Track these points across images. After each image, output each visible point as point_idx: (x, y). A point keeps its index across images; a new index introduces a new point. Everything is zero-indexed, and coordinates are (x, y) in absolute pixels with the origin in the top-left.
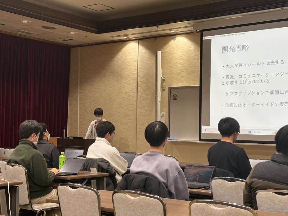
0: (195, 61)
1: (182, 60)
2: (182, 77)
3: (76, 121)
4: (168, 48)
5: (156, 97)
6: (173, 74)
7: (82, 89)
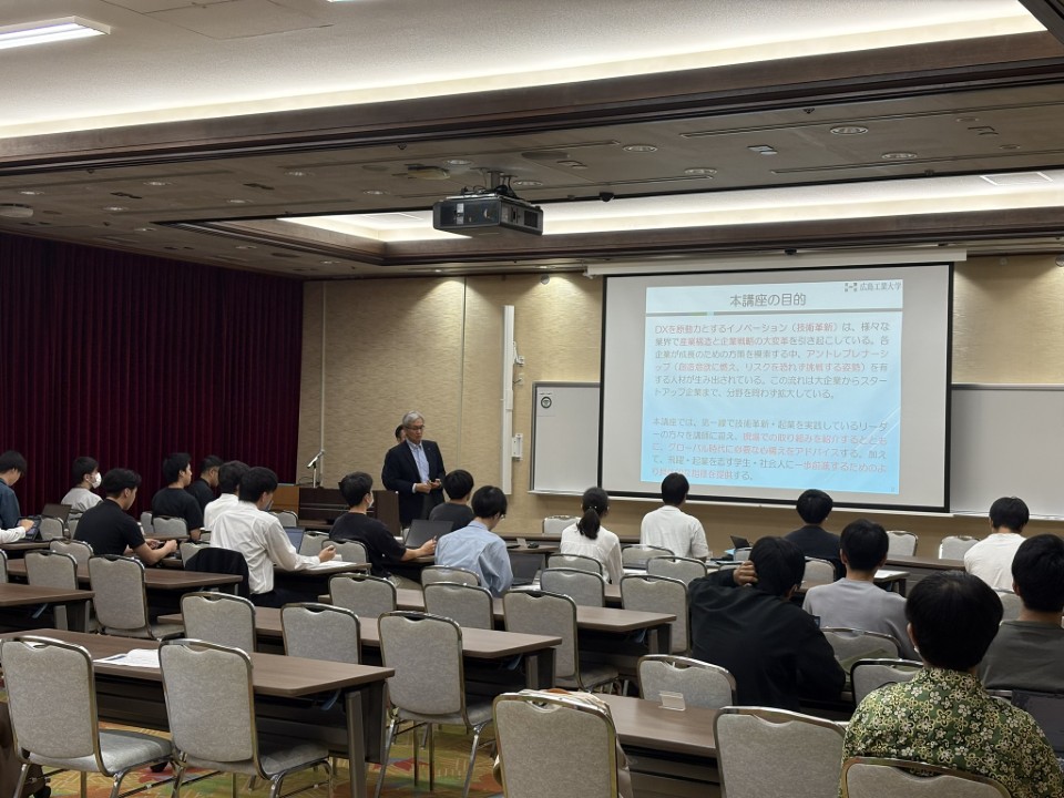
0: (589, 330)
1: (561, 327)
2: (562, 361)
4: (532, 299)
6: (541, 352)
7: (330, 376)
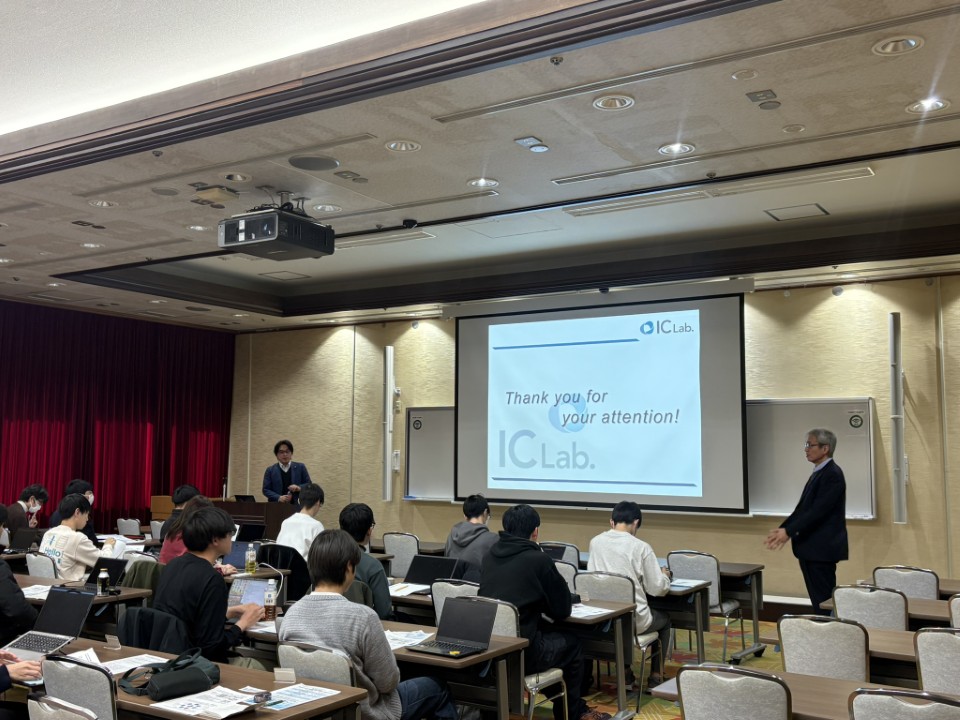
1: (428, 363)
2: (428, 391)
3: (244, 464)
4: (406, 341)
5: (384, 425)
6: (413, 384)
